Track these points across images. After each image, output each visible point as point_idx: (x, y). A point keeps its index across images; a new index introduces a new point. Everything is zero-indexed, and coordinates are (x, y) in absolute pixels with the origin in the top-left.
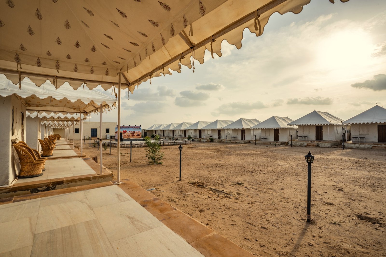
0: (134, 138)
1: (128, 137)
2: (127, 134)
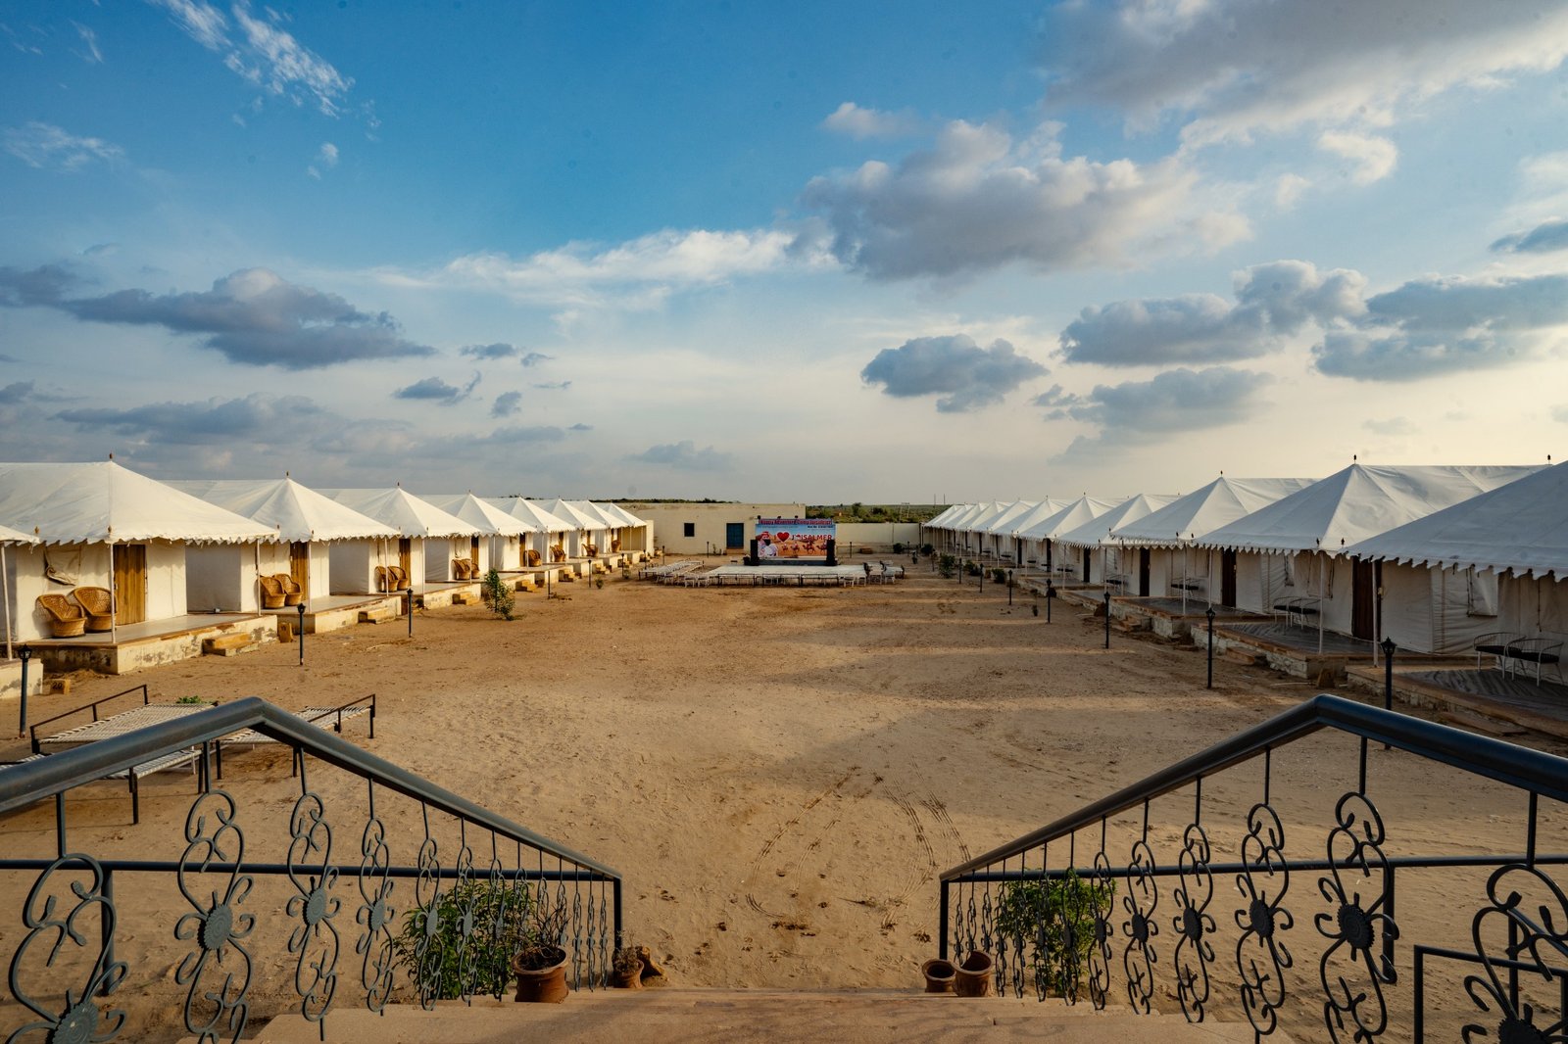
0: (809, 554)
1: (791, 553)
2: (789, 543)
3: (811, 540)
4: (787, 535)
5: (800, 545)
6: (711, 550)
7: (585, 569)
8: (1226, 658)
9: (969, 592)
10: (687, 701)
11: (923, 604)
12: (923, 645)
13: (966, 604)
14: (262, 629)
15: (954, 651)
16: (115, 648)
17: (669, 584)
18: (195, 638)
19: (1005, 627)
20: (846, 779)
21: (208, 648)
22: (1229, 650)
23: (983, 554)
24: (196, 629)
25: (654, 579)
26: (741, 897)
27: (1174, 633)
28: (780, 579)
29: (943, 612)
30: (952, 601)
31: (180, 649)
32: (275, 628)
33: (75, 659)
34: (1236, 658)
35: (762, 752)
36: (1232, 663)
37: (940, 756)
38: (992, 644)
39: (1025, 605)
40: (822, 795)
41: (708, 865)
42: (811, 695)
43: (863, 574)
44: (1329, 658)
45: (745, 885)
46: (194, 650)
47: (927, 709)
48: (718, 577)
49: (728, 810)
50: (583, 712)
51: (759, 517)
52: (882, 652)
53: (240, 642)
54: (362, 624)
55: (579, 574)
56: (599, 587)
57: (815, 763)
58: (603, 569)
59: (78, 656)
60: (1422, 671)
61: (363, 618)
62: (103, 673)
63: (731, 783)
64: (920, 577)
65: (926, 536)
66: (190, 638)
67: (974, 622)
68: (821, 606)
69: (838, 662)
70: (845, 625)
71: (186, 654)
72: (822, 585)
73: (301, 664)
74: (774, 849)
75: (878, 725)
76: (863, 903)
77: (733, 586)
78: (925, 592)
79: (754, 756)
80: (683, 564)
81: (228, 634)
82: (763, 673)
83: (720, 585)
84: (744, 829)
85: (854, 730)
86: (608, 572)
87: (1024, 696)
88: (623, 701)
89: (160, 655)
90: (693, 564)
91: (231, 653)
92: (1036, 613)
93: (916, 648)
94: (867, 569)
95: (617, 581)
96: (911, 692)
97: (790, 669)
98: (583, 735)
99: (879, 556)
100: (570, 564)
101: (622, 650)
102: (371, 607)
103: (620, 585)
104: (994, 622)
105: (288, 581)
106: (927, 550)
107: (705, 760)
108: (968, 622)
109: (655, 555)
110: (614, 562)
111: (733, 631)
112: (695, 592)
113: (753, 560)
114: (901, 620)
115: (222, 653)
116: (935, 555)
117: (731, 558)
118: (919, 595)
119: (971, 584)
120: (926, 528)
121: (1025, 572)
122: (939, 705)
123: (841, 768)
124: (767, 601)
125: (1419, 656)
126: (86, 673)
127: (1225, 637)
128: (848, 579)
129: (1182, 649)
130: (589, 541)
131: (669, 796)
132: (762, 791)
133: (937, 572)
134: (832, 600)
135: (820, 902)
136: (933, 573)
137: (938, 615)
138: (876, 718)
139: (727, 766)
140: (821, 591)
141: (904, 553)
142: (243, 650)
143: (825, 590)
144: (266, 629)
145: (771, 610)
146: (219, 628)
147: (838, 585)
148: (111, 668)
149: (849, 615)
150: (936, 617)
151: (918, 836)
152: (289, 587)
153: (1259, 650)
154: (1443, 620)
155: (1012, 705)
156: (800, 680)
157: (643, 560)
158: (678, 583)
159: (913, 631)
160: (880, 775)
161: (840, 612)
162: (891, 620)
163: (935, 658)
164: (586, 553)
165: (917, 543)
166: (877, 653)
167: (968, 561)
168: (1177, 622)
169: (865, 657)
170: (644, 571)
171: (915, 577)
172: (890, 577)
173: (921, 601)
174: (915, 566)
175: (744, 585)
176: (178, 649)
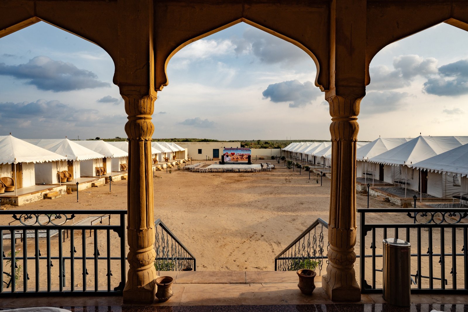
0: (242, 160)
1: (236, 160)
2: (235, 156)
3: (243, 155)
4: (234, 154)
5: (239, 157)
6: (208, 159)
7: (165, 166)
8: (376, 199)
9: (296, 174)
10: (204, 212)
11: (280, 179)
12: (279, 194)
13: (295, 179)
14: (62, 190)
15: (289, 196)
16: (17, 197)
17: (194, 172)
18: (41, 193)
19: (306, 187)
20: (253, 236)
21: (46, 197)
22: (378, 196)
23: (302, 160)
24: (41, 190)
25: (188, 170)
26: (224, 267)
27: (362, 190)
28: (232, 170)
29: (287, 182)
30: (290, 178)
31: (37, 197)
32: (66, 190)
33: (4, 201)
34: (380, 199)
35: (228, 228)
36: (378, 200)
37: (280, 230)
38: (301, 194)
39: (314, 179)
40: (246, 240)
41: (215, 259)
42: (242, 210)
43: (260, 168)
44: (408, 199)
45: (225, 264)
46: (41, 198)
47: (278, 215)
48: (211, 169)
49: (219, 244)
50: (172, 216)
51: (224, 147)
52: (266, 196)
53: (55, 194)
54: (93, 187)
55: (163, 168)
56: (170, 173)
57: (244, 231)
58: (171, 166)
59: (5, 200)
60: (435, 204)
61: (93, 185)
62: (13, 205)
63: (220, 237)
64: (280, 169)
65: (283, 153)
66: (40, 193)
67: (296, 185)
68: (246, 180)
69: (251, 200)
70: (254, 187)
71: (39, 199)
72: (247, 172)
73: (78, 201)
74: (232, 255)
75: (263, 220)
76: (256, 268)
77: (216, 172)
78: (281, 175)
79: (226, 229)
80: (198, 164)
81: (51, 192)
82: (227, 203)
83: (211, 172)
84: (224, 249)
85: (255, 221)
86: (172, 167)
87: (309, 211)
88: (184, 213)
89: (31, 199)
90: (202, 164)
91: (53, 198)
92: (317, 182)
93: (277, 195)
94: (262, 166)
95: (176, 170)
96: (274, 209)
97: (236, 202)
98: (174, 223)
99: (266, 160)
100: (159, 165)
101: (181, 196)
102: (95, 181)
103: (177, 172)
104: (303, 186)
105: (67, 173)
106: (283, 158)
107: (211, 231)
108: (294, 185)
109: (188, 160)
110: (174, 163)
111: (217, 189)
112: (203, 174)
113: (222, 163)
114: (272, 185)
115: (50, 198)
116: (286, 160)
117: (215, 162)
118: (279, 176)
119: (297, 171)
120: (283, 150)
121: (316, 167)
122: (282, 214)
123: (252, 233)
124: (228, 178)
125: (438, 199)
126: (8, 206)
127: (377, 192)
128: (255, 170)
129: (364, 196)
130: (165, 156)
131: (202, 241)
132: (229, 239)
133: (286, 167)
134: (250, 177)
135: (245, 267)
136: (285, 167)
137: (285, 183)
138: (262, 218)
139: (218, 232)
140: (246, 174)
141: (275, 159)
142: (57, 197)
143: (247, 174)
144: (63, 190)
145: (229, 181)
146: (49, 190)
147: (251, 172)
148: (16, 204)
149: (255, 183)
150: (284, 183)
151: (272, 251)
152: (67, 175)
153: (387, 196)
154: (446, 187)
155: (304, 214)
156: (239, 206)
157: (184, 162)
158: (197, 171)
159: (276, 189)
160: (262, 235)
161: (252, 182)
162: (269, 185)
163: (282, 198)
164: (164, 160)
165: (279, 155)
166: (264, 196)
167: (297, 163)
168: (363, 186)
169: (260, 198)
170: (185, 167)
171: (278, 169)
172: (270, 169)
173: (279, 178)
174: (279, 164)
175: (219, 172)
176: (36, 197)
